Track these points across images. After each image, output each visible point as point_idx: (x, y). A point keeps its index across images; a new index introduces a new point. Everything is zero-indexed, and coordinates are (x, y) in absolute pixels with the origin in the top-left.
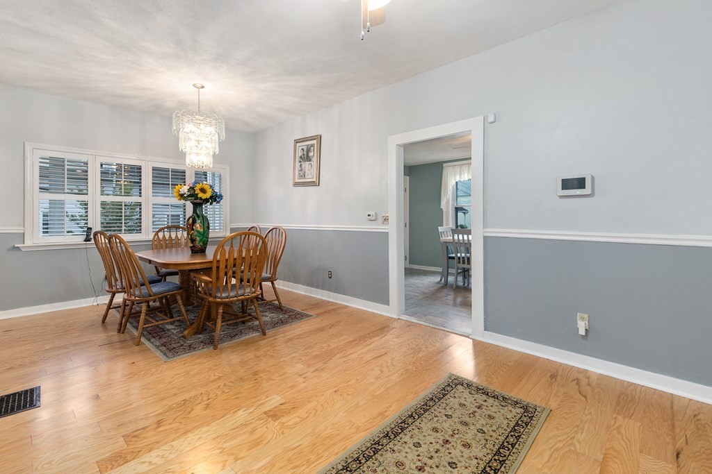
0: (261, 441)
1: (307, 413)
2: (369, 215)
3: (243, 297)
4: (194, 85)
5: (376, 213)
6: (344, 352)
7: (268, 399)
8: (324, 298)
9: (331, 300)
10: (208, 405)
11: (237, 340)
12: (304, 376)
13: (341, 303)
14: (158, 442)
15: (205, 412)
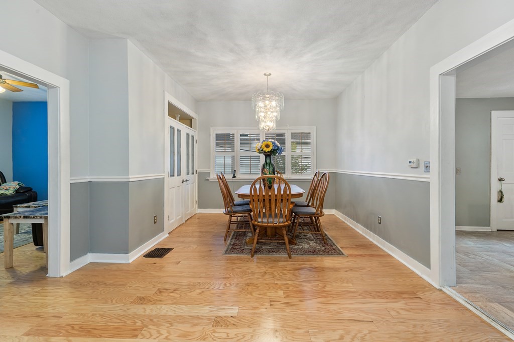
0: (189, 335)
1: (235, 335)
2: (410, 162)
3: (272, 225)
4: (265, 74)
5: (418, 160)
6: (331, 299)
7: (231, 307)
8: (375, 242)
9: (379, 245)
10: (203, 292)
11: (270, 256)
12: (272, 303)
13: (387, 251)
14: (161, 301)
15: (197, 296)
